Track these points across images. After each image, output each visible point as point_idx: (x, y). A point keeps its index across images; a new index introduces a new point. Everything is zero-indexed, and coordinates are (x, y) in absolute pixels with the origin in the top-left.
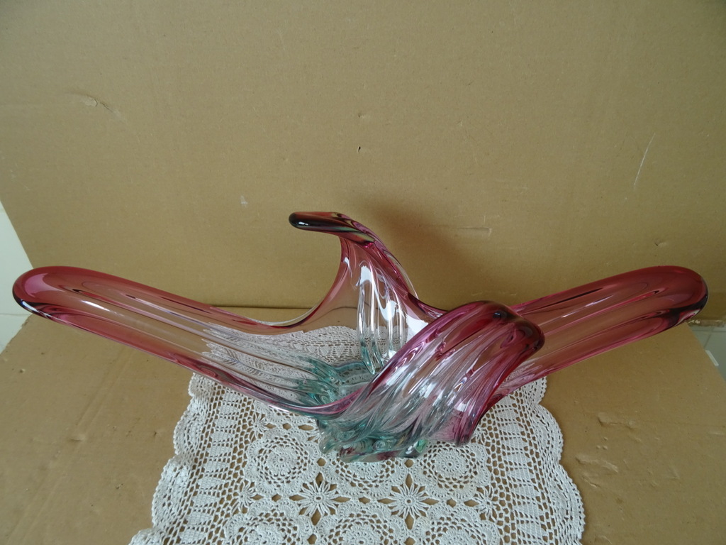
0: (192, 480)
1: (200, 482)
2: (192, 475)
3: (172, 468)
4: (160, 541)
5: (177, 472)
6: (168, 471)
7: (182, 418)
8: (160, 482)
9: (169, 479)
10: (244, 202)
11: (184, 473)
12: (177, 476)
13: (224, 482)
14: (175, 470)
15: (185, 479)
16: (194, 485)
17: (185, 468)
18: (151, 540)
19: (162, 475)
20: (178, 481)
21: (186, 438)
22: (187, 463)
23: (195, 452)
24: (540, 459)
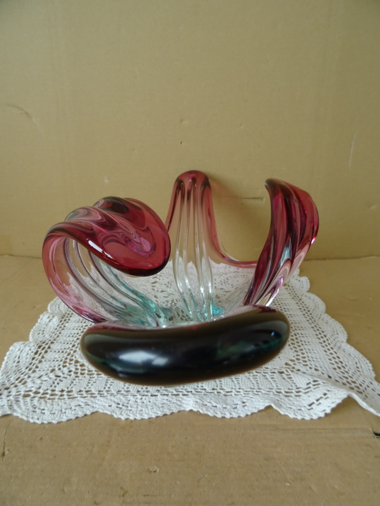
0: (61, 323)
1: (67, 325)
2: (61, 321)
3: (47, 316)
4: (36, 346)
5: (50, 318)
6: (44, 318)
7: (55, 300)
8: (37, 324)
9: (44, 323)
10: (106, 181)
11: (56, 321)
12: (50, 321)
13: (84, 324)
14: (49, 317)
15: (55, 323)
16: (63, 326)
17: (56, 317)
18: (28, 345)
19: (39, 320)
20: (51, 324)
21: (57, 308)
22: (58, 315)
23: (64, 312)
24: (311, 312)
